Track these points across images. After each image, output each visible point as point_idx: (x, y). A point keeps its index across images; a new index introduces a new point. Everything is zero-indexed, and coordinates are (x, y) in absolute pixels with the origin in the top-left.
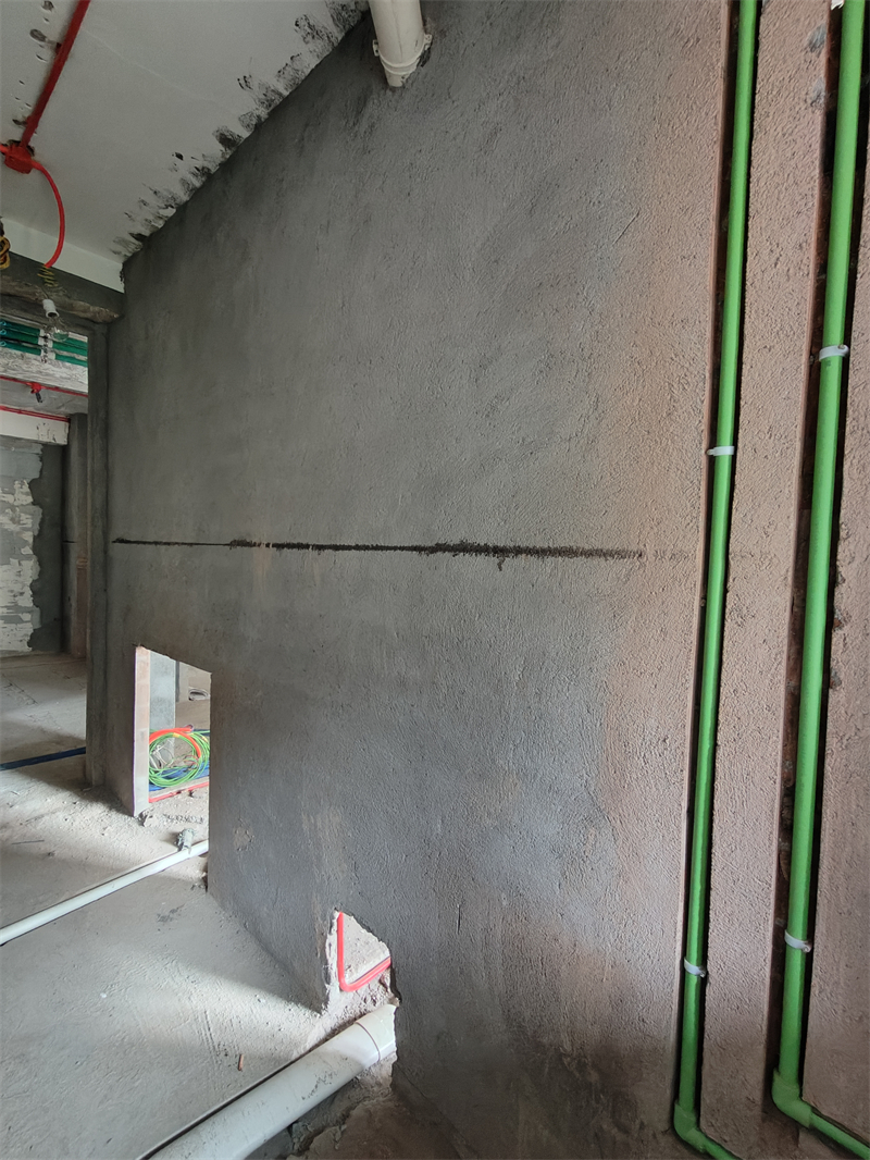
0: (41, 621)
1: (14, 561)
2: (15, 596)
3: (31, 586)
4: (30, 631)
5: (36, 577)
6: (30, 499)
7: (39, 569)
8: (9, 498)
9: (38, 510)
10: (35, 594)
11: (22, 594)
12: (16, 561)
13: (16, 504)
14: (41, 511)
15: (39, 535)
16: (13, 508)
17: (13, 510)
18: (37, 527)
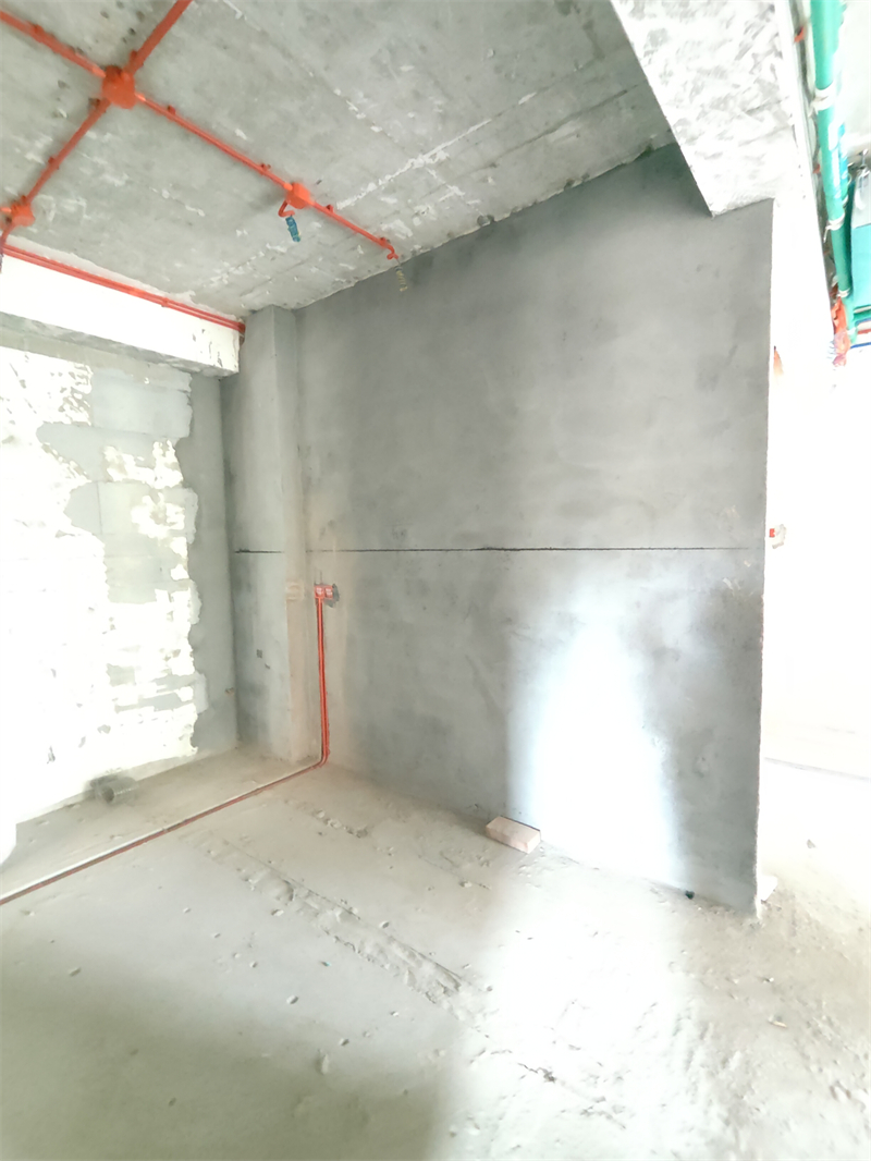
0: (209, 696)
1: (161, 594)
2: (167, 659)
3: (190, 638)
4: (193, 718)
5: (195, 620)
6: (178, 477)
7: (200, 604)
8: (145, 475)
9: (191, 496)
10: (196, 650)
11: (176, 653)
12: (165, 593)
13: (159, 485)
14: (196, 497)
15: (194, 543)
16: (153, 493)
17: (155, 498)
18: (192, 528)
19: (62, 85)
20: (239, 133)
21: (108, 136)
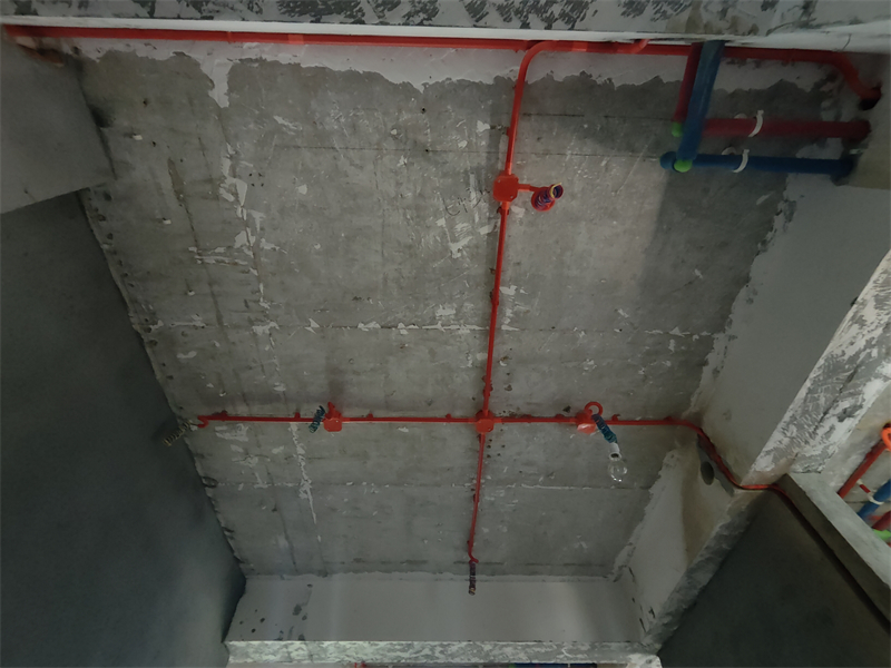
19: (509, 388)
20: (405, 430)
21: (470, 365)
